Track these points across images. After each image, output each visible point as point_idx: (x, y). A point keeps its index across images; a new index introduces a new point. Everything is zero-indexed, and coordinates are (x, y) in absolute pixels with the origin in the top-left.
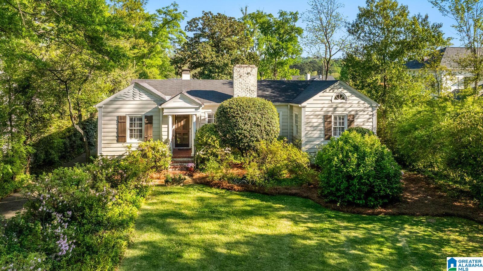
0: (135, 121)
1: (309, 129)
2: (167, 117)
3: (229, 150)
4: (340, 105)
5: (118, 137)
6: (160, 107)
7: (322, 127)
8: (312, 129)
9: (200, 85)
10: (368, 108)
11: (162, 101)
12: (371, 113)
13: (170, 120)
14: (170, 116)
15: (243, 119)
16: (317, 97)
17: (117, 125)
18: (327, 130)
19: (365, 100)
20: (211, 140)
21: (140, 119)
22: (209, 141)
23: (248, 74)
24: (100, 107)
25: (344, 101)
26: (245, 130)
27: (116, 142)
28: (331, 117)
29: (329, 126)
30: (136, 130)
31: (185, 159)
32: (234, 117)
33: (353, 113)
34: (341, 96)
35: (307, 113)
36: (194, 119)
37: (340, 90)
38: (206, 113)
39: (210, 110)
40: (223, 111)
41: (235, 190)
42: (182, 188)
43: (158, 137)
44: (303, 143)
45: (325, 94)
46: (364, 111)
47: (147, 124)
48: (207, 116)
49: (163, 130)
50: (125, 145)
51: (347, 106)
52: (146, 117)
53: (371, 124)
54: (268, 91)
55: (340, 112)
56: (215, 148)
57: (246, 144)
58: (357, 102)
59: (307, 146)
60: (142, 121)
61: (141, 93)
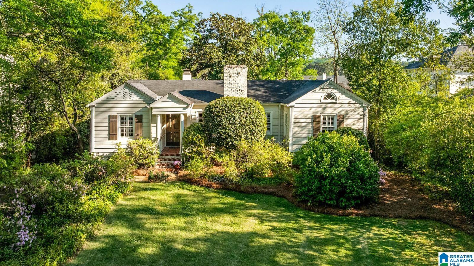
0: (125, 120)
1: (297, 128)
2: (155, 116)
3: (213, 149)
4: (329, 105)
5: (109, 135)
6: (148, 107)
7: (310, 127)
8: (301, 129)
9: (193, 86)
10: (359, 108)
11: (150, 100)
12: (362, 113)
13: (159, 119)
14: (159, 116)
15: (228, 119)
16: (305, 97)
17: (109, 123)
18: (316, 130)
19: (356, 100)
20: (197, 139)
21: (131, 118)
22: (195, 139)
23: (238, 74)
24: (93, 107)
25: (333, 101)
26: (229, 129)
27: (107, 139)
28: (319, 117)
29: (318, 126)
30: (127, 129)
31: (173, 157)
32: (219, 117)
33: (343, 113)
34: (331, 96)
35: (295, 113)
37: (330, 90)
38: (197, 112)
39: (201, 110)
40: (209, 111)
41: (213, 188)
42: (164, 184)
43: (148, 135)
44: (291, 142)
45: (314, 94)
46: (355, 111)
47: (137, 122)
48: (198, 115)
49: (153, 128)
50: (115, 142)
51: (337, 106)
52: (136, 116)
53: (362, 124)
54: (260, 91)
55: (329, 112)
56: (200, 146)
57: (230, 143)
58: (347, 102)
59: (295, 146)
60: (132, 120)
61: (131, 93)
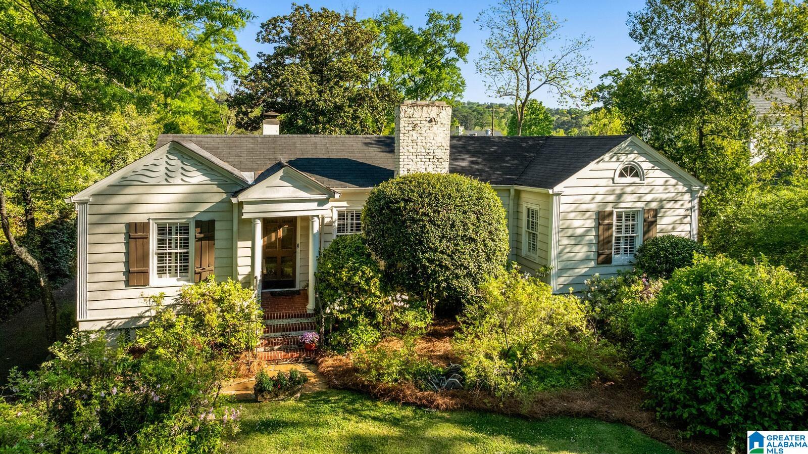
0: (170, 234)
1: (565, 241)
2: (250, 222)
3: (404, 300)
4: (629, 190)
5: (128, 273)
6: (234, 200)
7: (592, 237)
8: (573, 242)
9: (316, 148)
10: (683, 194)
11: (237, 186)
12: (689, 205)
13: (259, 229)
14: (258, 222)
15: (439, 226)
16: (584, 172)
17: (127, 244)
18: (603, 243)
19: (679, 178)
20: (361, 277)
21: (185, 229)
22: (357, 279)
23: (430, 121)
24: (83, 203)
25: (637, 180)
26: (442, 252)
27: (122, 285)
28: (611, 214)
29: (607, 234)
30: (173, 257)
31: (293, 321)
33: (654, 205)
34: (632, 169)
35: (563, 208)
36: (316, 227)
37: (631, 157)
38: (335, 210)
39: (345, 204)
41: (437, 407)
42: (302, 405)
43: (229, 270)
44: (553, 272)
45: (602, 165)
46: (676, 201)
47: (200, 240)
49: (240, 252)
50: (147, 292)
51: (643, 190)
52: (199, 224)
53: (687, 228)
54: (463, 159)
55: (629, 205)
56: (371, 295)
57: (444, 285)
58: (662, 181)
59: (561, 280)
60: (188, 233)
61: (185, 167)
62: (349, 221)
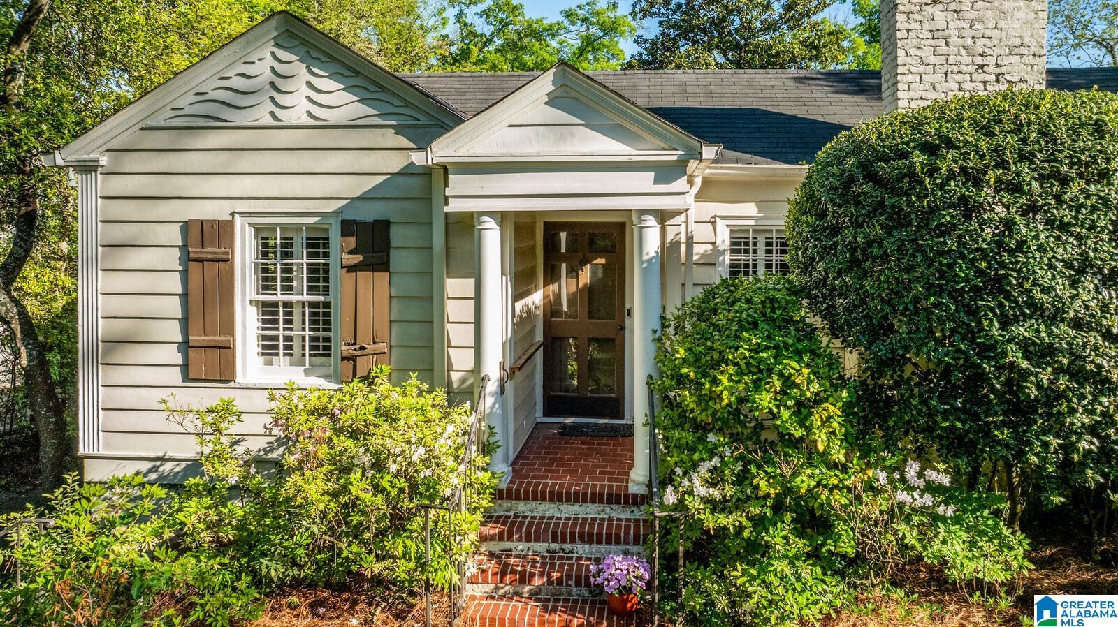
0: (286, 254)
2: (468, 224)
5: (187, 346)
6: (422, 160)
14: (489, 223)
17: (184, 273)
20: (781, 397)
21: (318, 243)
22: (765, 400)
24: (87, 168)
27: (175, 376)
30: (297, 311)
36: (652, 243)
38: (721, 224)
39: (750, 209)
40: (871, 177)
47: (354, 268)
48: (724, 238)
49: (457, 310)
52: (351, 229)
60: (326, 255)
61: (316, 82)
62: (761, 256)
